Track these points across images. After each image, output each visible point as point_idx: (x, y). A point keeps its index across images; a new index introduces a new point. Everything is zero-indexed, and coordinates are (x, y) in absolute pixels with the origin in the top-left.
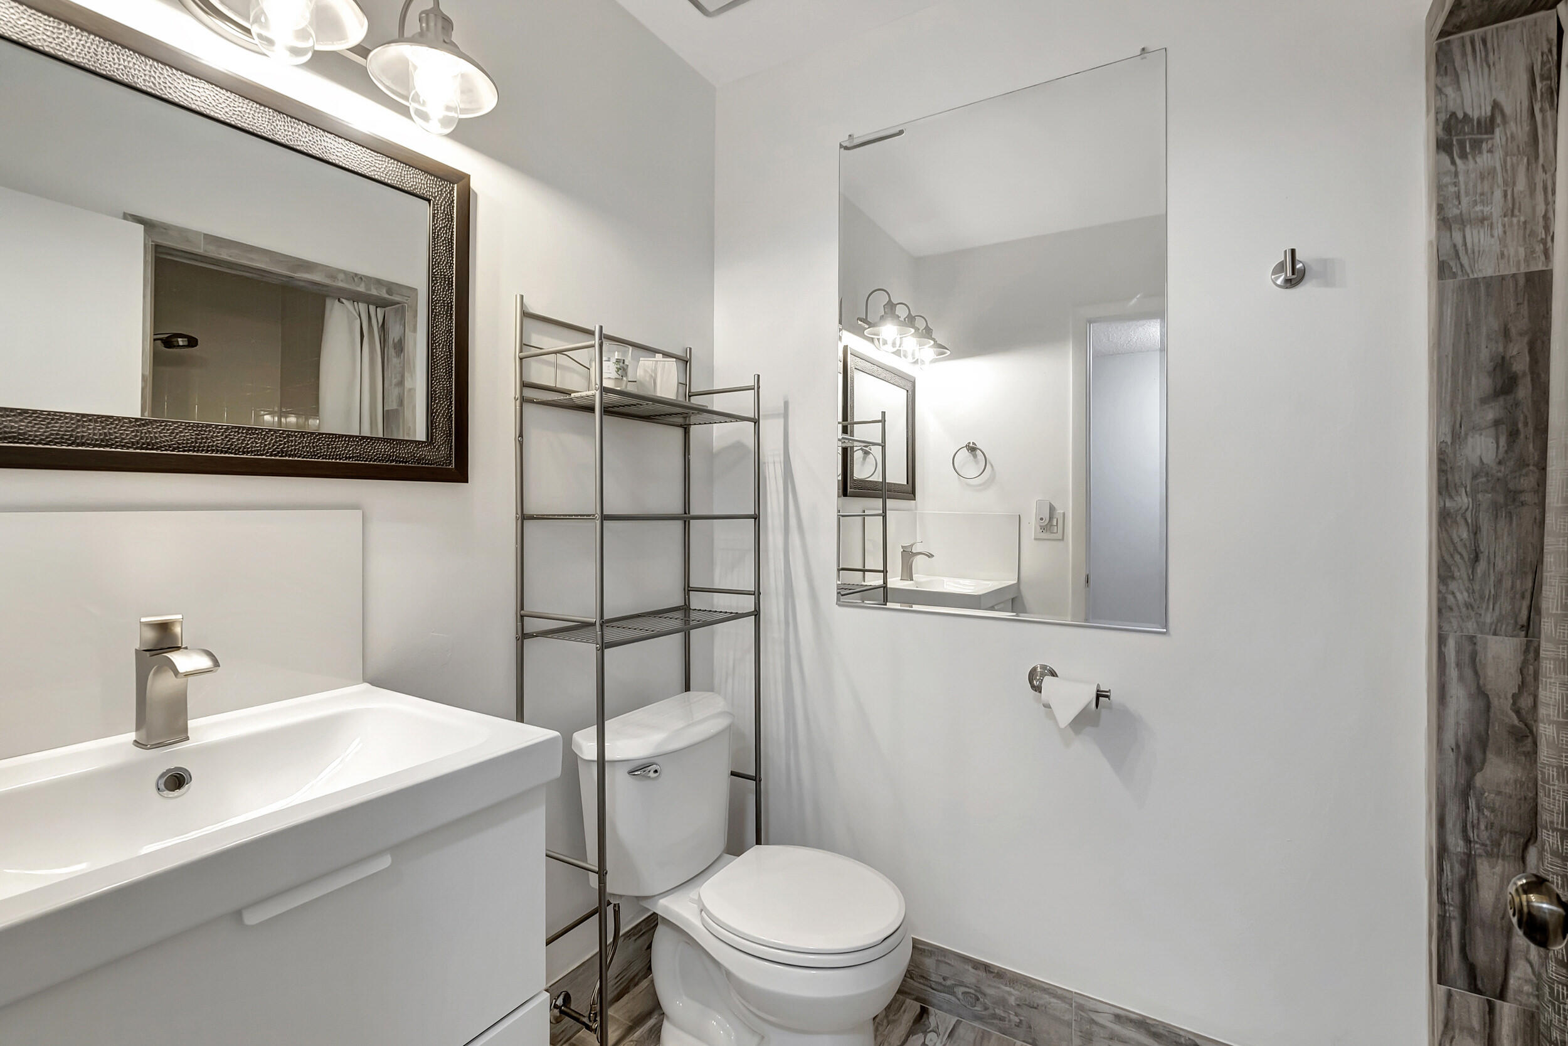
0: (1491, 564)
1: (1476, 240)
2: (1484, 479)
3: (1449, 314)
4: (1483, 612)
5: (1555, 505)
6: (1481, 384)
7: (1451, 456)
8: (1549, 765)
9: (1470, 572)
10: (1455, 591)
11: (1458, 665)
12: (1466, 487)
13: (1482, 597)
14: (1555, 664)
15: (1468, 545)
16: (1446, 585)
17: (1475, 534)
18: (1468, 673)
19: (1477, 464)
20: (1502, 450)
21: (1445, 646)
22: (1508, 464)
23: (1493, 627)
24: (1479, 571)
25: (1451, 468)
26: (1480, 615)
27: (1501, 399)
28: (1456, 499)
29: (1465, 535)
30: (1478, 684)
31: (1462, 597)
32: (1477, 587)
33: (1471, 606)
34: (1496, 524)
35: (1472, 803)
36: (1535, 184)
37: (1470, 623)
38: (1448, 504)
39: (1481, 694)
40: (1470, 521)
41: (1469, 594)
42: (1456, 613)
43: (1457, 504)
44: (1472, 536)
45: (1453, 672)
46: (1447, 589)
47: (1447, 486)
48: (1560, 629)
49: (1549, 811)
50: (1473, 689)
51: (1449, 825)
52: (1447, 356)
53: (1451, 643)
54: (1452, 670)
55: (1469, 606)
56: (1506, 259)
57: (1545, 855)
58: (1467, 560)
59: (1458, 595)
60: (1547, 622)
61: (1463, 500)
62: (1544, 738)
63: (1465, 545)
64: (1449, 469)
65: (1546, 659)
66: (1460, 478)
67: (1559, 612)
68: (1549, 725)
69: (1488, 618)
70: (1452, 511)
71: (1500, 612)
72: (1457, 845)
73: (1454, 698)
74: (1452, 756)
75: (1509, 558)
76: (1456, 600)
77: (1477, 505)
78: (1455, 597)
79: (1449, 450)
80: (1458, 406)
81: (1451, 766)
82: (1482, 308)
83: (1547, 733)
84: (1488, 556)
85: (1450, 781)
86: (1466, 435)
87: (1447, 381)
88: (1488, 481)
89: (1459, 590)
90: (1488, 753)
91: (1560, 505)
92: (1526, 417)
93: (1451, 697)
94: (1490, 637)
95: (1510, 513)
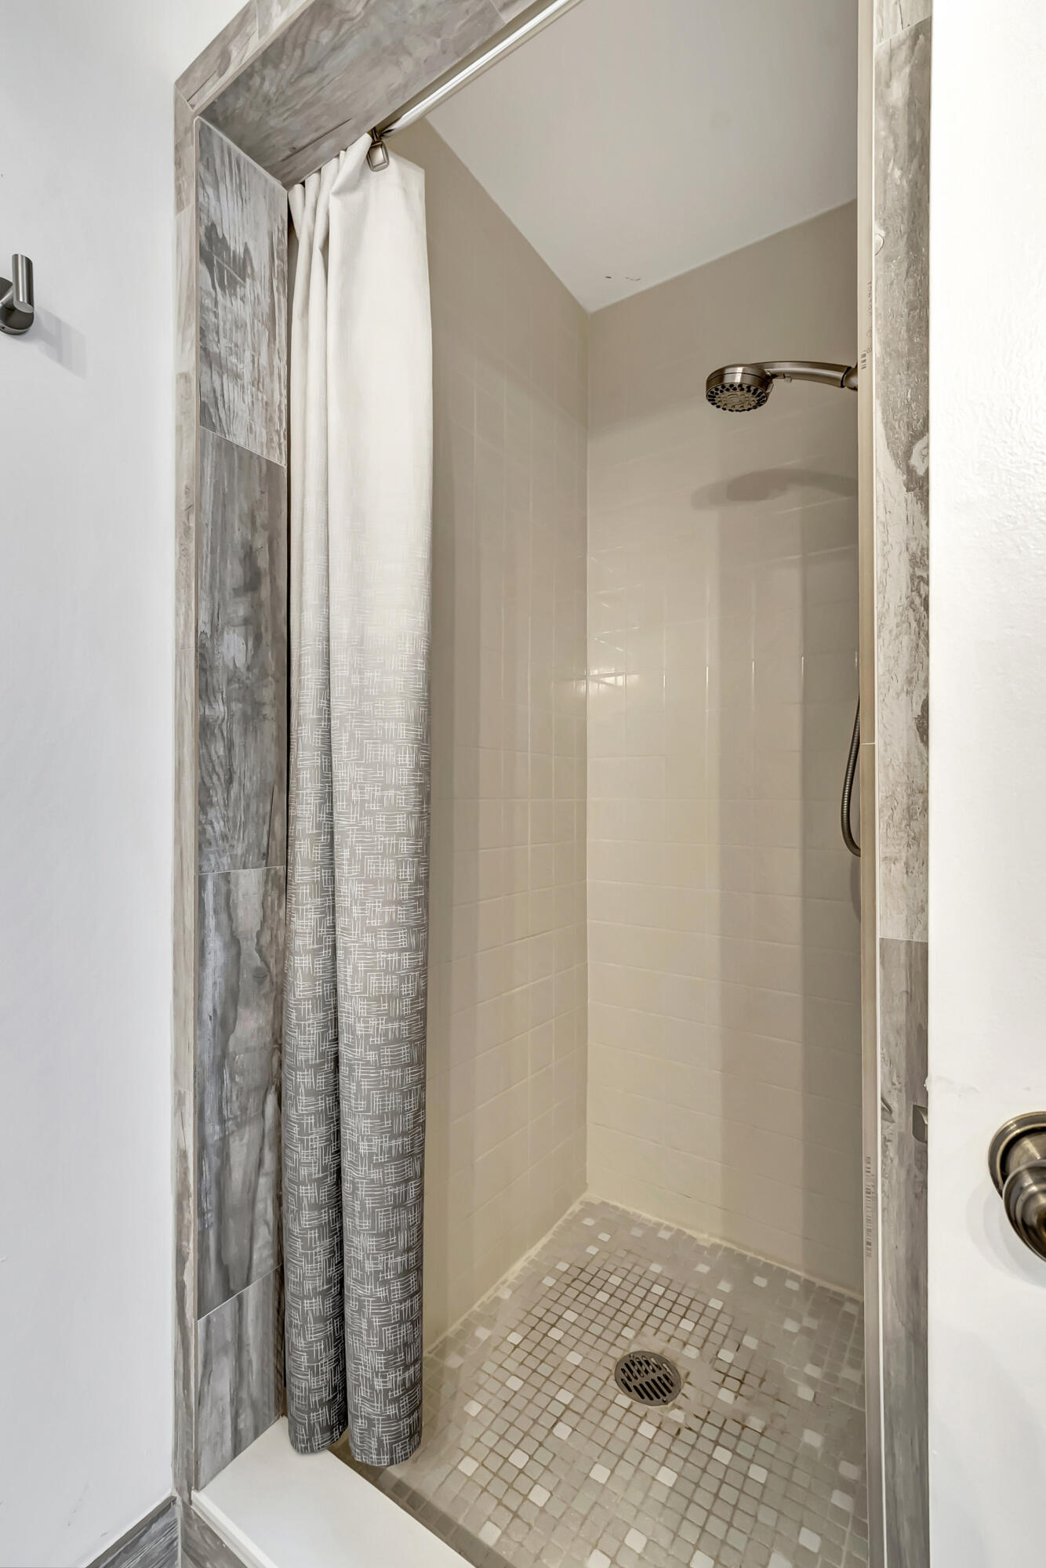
0: (242, 785)
1: (232, 398)
2: (237, 685)
3: (209, 472)
4: (235, 843)
5: (311, 716)
6: (234, 573)
7: (210, 651)
8: (305, 1000)
9: (226, 796)
10: (214, 820)
11: (215, 911)
12: (222, 694)
13: (235, 826)
14: (310, 889)
15: (224, 763)
16: (206, 814)
17: (230, 750)
18: (224, 917)
19: (231, 667)
20: (250, 654)
21: (205, 890)
22: (254, 671)
23: (243, 859)
24: (232, 795)
25: (210, 666)
26: (233, 846)
27: (249, 594)
28: (214, 706)
29: (221, 752)
30: (231, 929)
31: (219, 826)
32: (231, 814)
33: (226, 836)
34: (245, 740)
35: (226, 1076)
36: (273, 367)
37: (226, 858)
38: (207, 713)
39: (234, 942)
40: (225, 734)
41: (224, 822)
42: (213, 848)
43: (215, 712)
44: (227, 751)
45: (211, 922)
46: (206, 819)
47: (207, 690)
48: (315, 849)
49: (304, 1049)
50: (228, 937)
51: (208, 1113)
52: (207, 525)
53: (210, 885)
54: (211, 918)
55: (224, 837)
56: (254, 434)
57: (299, 1099)
58: (223, 781)
59: (215, 824)
60: (304, 844)
61: (220, 709)
62: (300, 971)
63: (221, 763)
64: (208, 668)
65: (303, 884)
66: (218, 681)
67: (314, 832)
68: (305, 956)
69: (239, 850)
70: (211, 720)
71: (248, 841)
72: (214, 1132)
73: (212, 953)
74: (209, 1025)
75: (255, 778)
76: (214, 832)
77: (231, 714)
78: (213, 828)
79: (208, 644)
80: (216, 591)
81: (209, 1039)
82: (236, 480)
83: (303, 965)
84: (240, 777)
85: (207, 1059)
86: (223, 629)
87: (207, 556)
88: (240, 688)
89: (216, 817)
90: (238, 1007)
91: (315, 716)
92: (266, 621)
93: (210, 954)
94: (241, 871)
95: (256, 727)
